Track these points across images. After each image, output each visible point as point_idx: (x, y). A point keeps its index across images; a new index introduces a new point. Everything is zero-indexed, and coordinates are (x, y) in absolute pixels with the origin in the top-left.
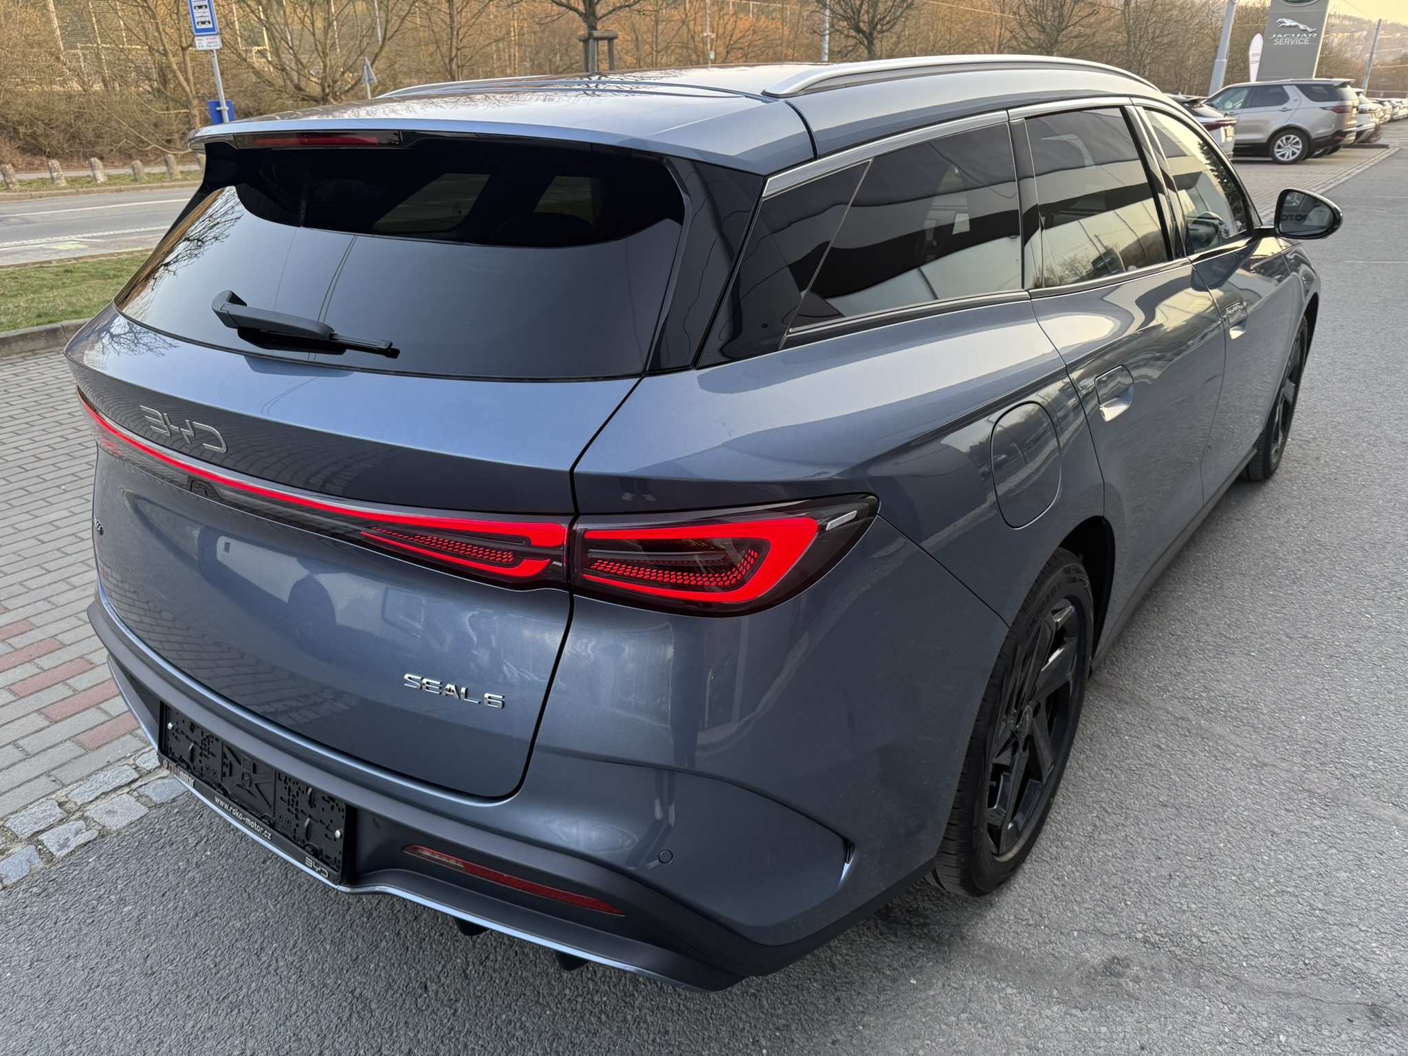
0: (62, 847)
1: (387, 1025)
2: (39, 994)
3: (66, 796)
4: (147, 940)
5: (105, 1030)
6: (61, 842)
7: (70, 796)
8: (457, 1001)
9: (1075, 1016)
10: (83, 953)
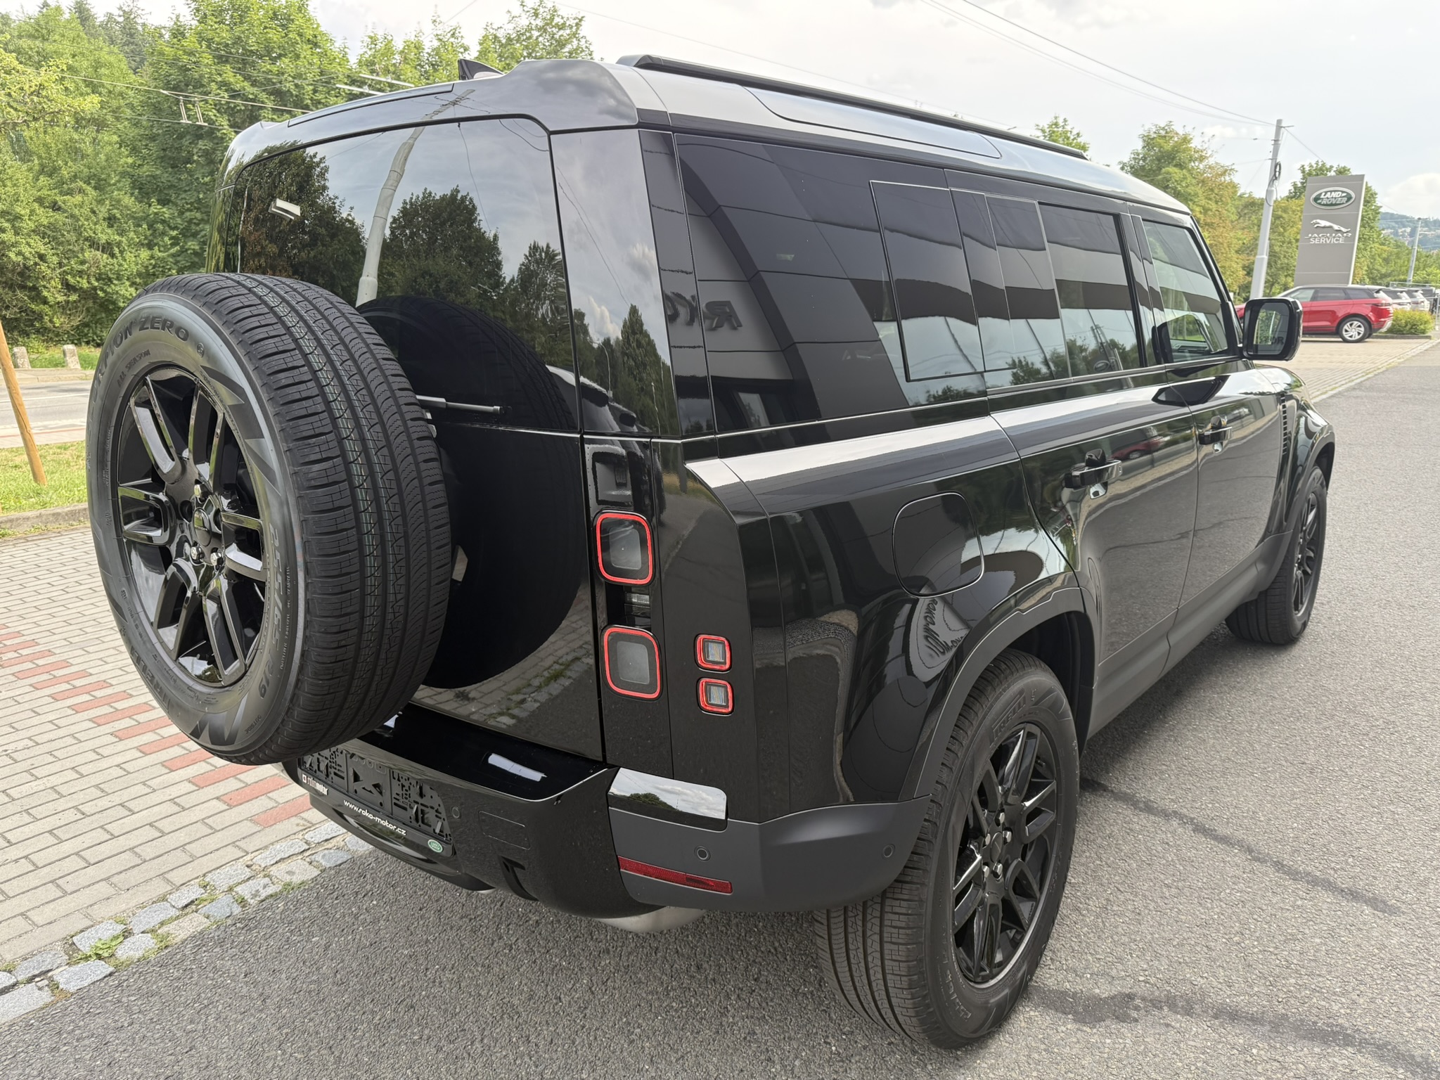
1: (532, 1024)
2: (255, 995)
3: (251, 860)
4: (334, 961)
5: (311, 1020)
6: (254, 892)
7: (254, 860)
8: (586, 1008)
10: (285, 968)
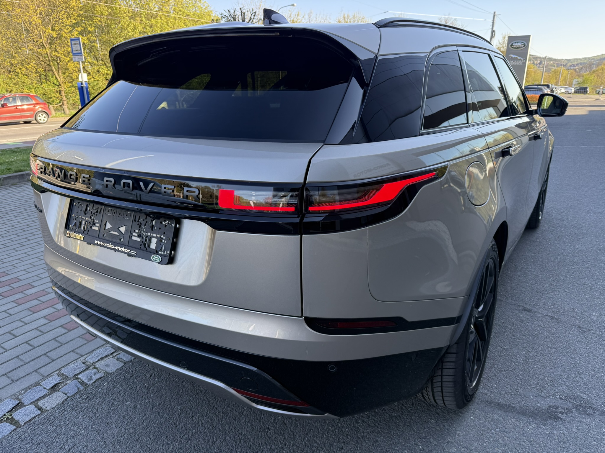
0: (90, 380)
3: (85, 359)
4: (141, 415)
6: (89, 378)
7: (86, 359)
9: (542, 428)
10: (114, 421)
